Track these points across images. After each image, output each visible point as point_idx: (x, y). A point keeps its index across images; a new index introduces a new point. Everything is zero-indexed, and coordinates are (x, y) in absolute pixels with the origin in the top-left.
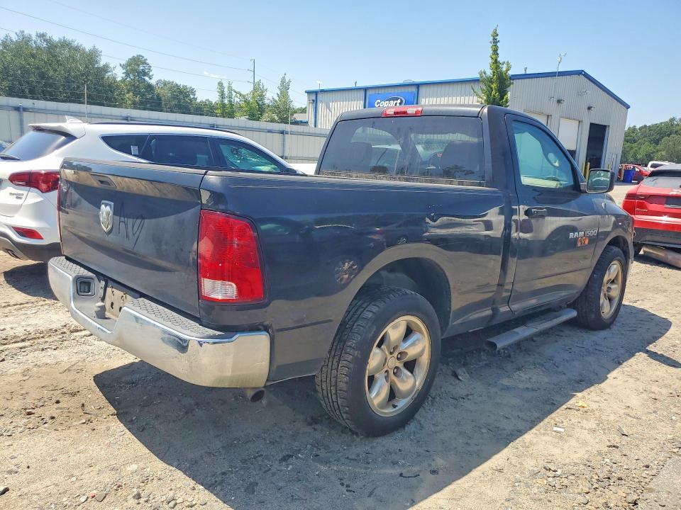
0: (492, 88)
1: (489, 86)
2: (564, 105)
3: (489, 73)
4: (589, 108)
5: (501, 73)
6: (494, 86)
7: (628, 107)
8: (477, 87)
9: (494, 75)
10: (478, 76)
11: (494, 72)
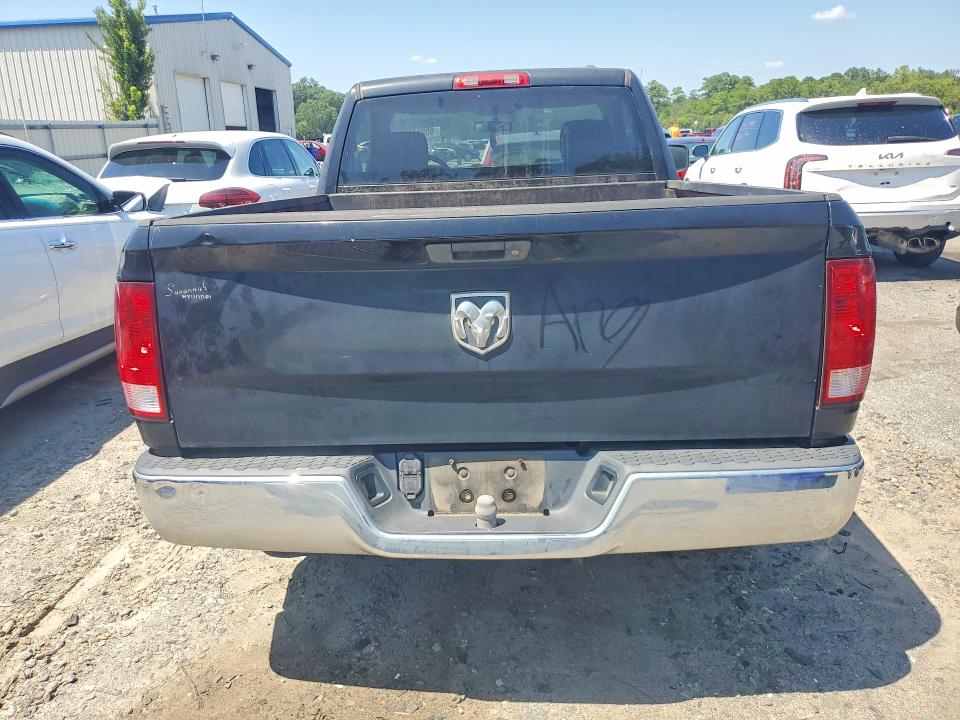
0: (120, 38)
1: (117, 34)
2: (220, 62)
3: (110, 12)
4: (250, 67)
5: (131, 11)
6: (123, 33)
7: (289, 65)
8: (98, 35)
9: (118, 16)
10: (94, 16)
11: (118, 11)
